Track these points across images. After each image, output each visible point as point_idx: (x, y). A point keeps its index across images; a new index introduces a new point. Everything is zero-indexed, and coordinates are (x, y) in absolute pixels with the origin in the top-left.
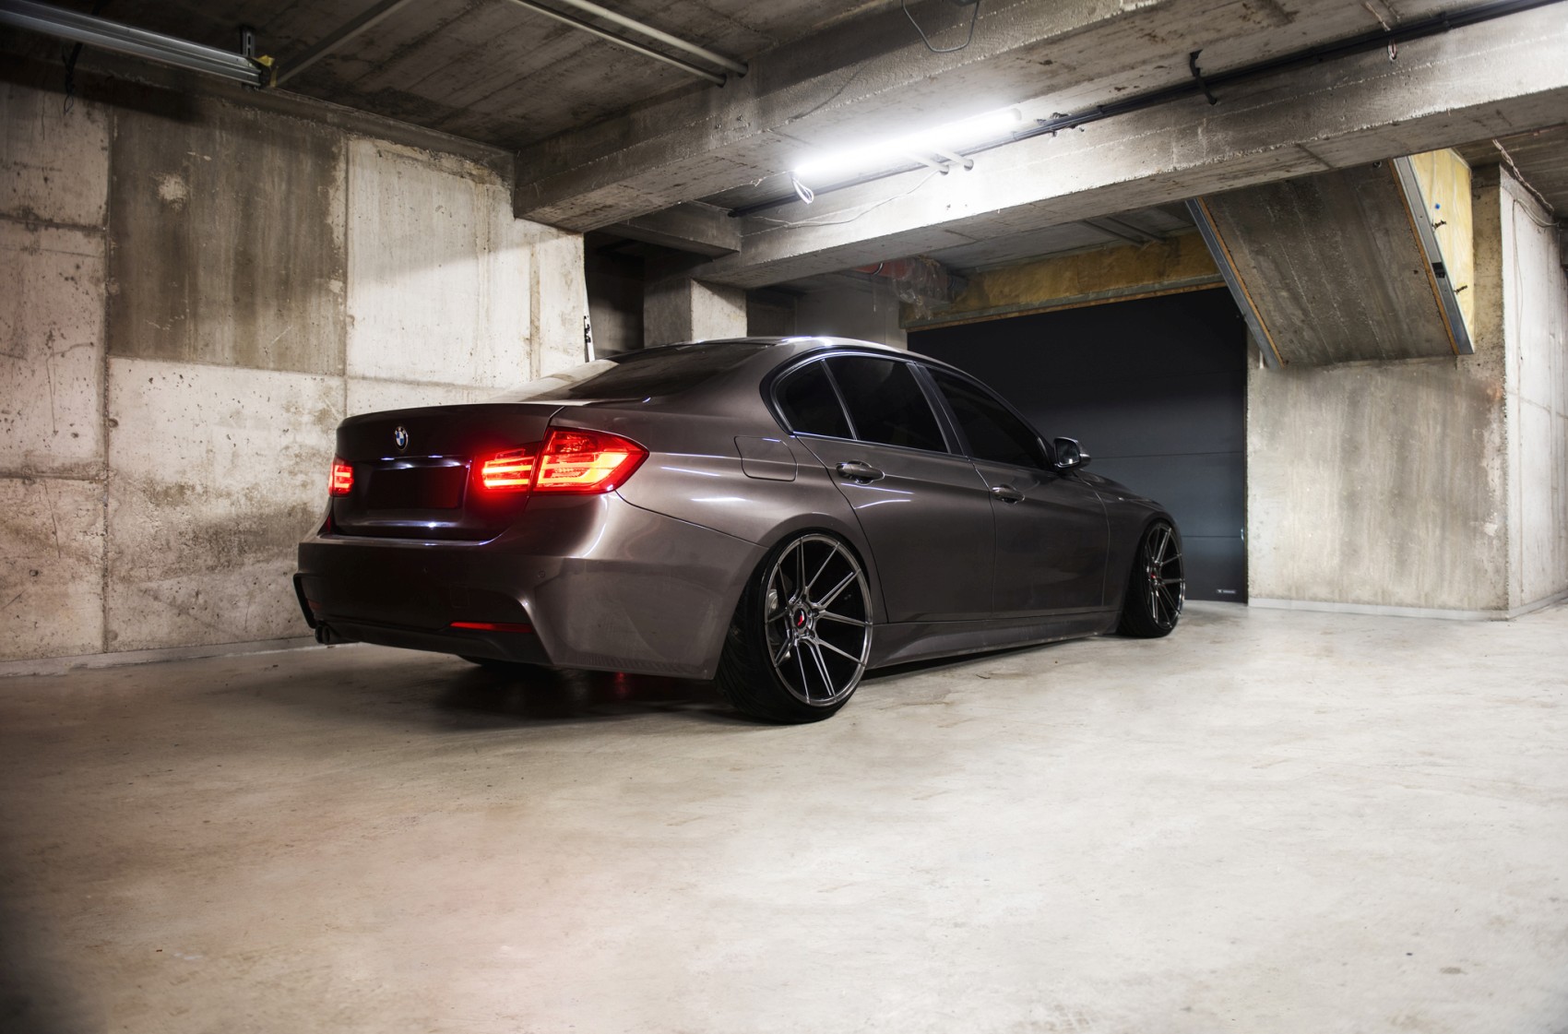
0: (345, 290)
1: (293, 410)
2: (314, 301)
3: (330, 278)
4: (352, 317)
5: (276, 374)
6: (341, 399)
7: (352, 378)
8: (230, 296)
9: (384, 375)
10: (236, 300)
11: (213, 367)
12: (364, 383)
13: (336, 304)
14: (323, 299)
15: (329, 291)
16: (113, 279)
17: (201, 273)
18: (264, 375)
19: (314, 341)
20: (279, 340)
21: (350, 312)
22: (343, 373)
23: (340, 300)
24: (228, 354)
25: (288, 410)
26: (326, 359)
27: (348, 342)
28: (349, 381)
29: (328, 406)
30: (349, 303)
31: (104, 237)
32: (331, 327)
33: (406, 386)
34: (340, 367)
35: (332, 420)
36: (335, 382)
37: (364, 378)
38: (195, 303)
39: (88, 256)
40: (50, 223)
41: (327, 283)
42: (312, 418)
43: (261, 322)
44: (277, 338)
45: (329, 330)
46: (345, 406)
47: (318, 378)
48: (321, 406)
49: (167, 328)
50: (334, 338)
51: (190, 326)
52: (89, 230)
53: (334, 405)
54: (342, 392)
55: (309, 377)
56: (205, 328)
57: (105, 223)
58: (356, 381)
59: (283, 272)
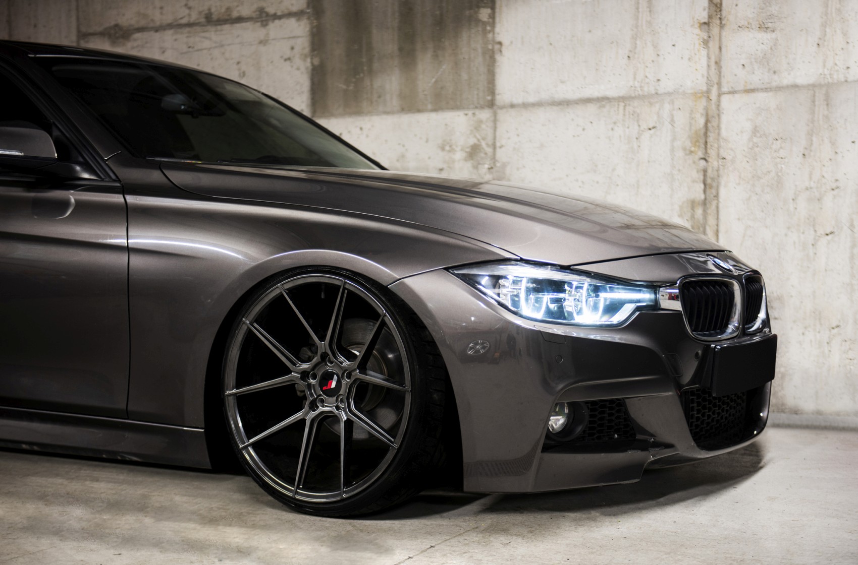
0: (493, 16)
1: (447, 148)
2: (465, 35)
3: (478, 7)
4: (500, 43)
5: (433, 115)
6: (490, 132)
7: (502, 108)
8: (396, 48)
9: (532, 99)
10: (401, 49)
11: (384, 117)
12: (513, 112)
13: (485, 32)
14: (473, 31)
15: (478, 21)
16: (316, 52)
17: (374, 31)
18: (423, 118)
19: (465, 76)
20: (436, 82)
21: (498, 39)
22: (491, 104)
23: (488, 28)
24: (395, 103)
25: (443, 149)
26: (476, 92)
27: (497, 70)
28: (499, 111)
29: (479, 140)
30: (497, 29)
31: (309, 18)
32: (480, 59)
33: (555, 108)
34: (489, 98)
35: (482, 155)
36: (485, 115)
37: (512, 106)
38: (370, 61)
39: (298, 37)
40: (276, 17)
41: (476, 13)
42: (464, 155)
43: (420, 67)
44: (434, 80)
45: (479, 61)
46: (495, 138)
47: (470, 113)
48: (472, 141)
49: (351, 88)
50: (483, 69)
51: (367, 82)
52: (298, 15)
53: (484, 139)
54: (491, 124)
55: (461, 113)
56: (378, 82)
57: (308, 7)
58: (505, 110)
59: (438, 13)
